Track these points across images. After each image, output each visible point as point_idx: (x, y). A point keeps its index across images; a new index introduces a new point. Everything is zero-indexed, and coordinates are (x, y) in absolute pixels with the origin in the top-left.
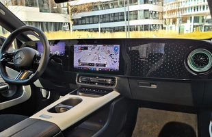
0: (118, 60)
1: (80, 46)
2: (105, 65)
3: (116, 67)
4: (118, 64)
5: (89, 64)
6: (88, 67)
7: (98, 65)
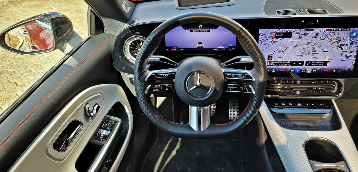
0: (354, 54)
1: (273, 30)
2: (325, 63)
3: (349, 65)
4: (353, 60)
5: (292, 63)
6: (289, 67)
7: (309, 63)
